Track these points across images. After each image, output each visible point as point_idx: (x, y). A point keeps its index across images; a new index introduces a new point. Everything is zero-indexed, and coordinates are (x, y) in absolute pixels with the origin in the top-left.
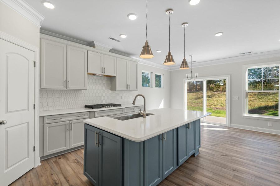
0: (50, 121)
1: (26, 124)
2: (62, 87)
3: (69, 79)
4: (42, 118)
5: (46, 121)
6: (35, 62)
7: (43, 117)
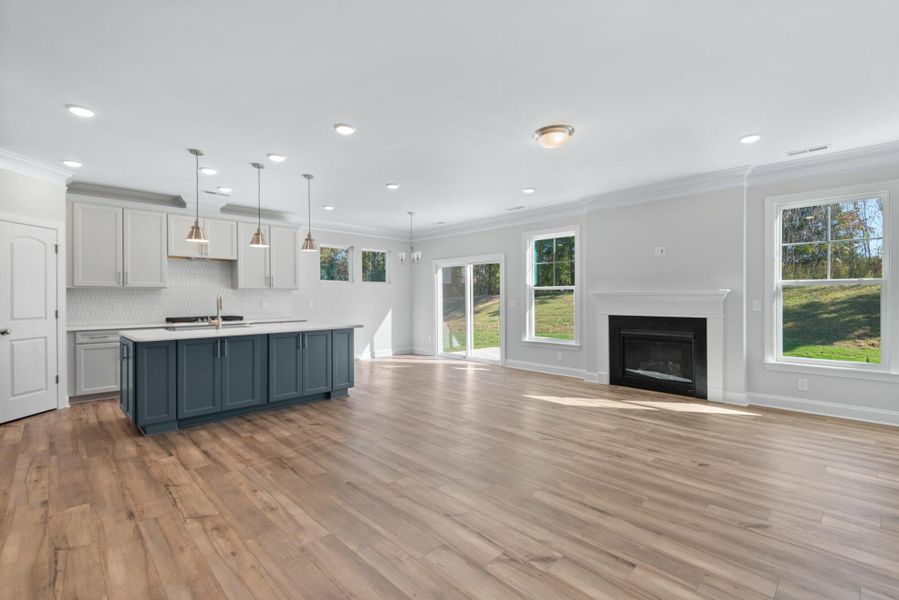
0: (86, 340)
1: (43, 340)
2: (113, 284)
3: (129, 269)
4: (72, 334)
5: (80, 339)
6: (56, 247)
7: (74, 332)
